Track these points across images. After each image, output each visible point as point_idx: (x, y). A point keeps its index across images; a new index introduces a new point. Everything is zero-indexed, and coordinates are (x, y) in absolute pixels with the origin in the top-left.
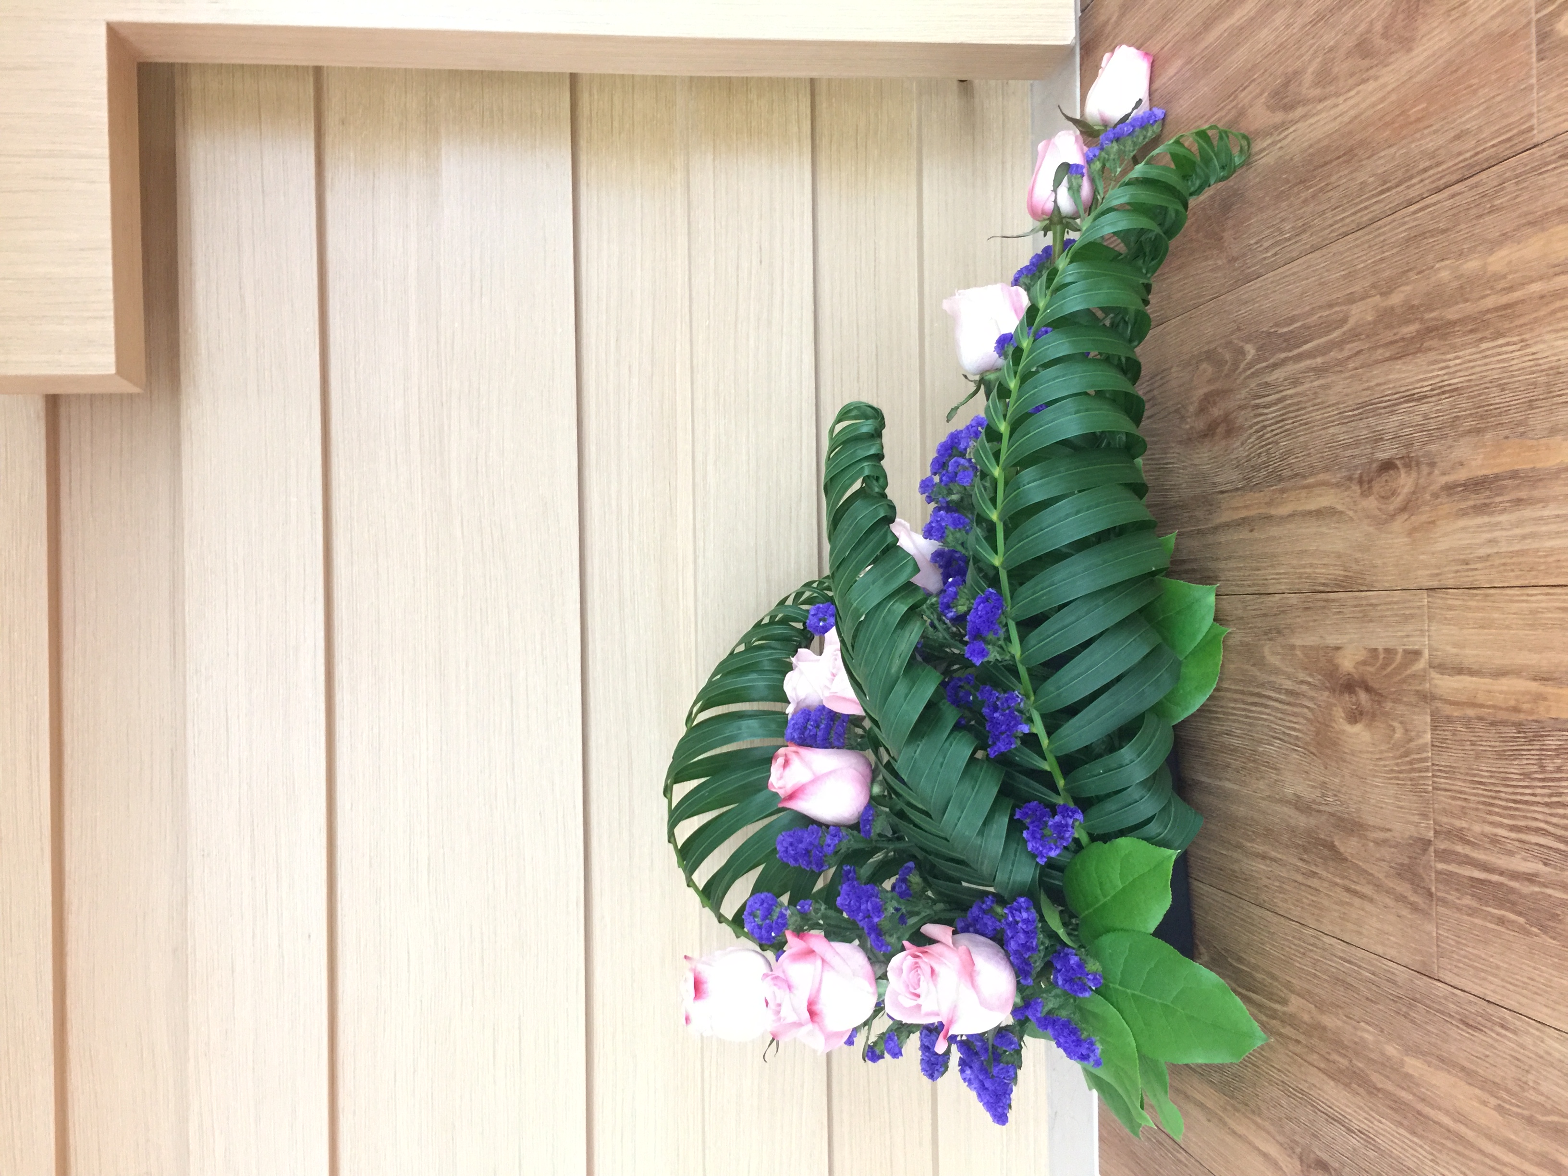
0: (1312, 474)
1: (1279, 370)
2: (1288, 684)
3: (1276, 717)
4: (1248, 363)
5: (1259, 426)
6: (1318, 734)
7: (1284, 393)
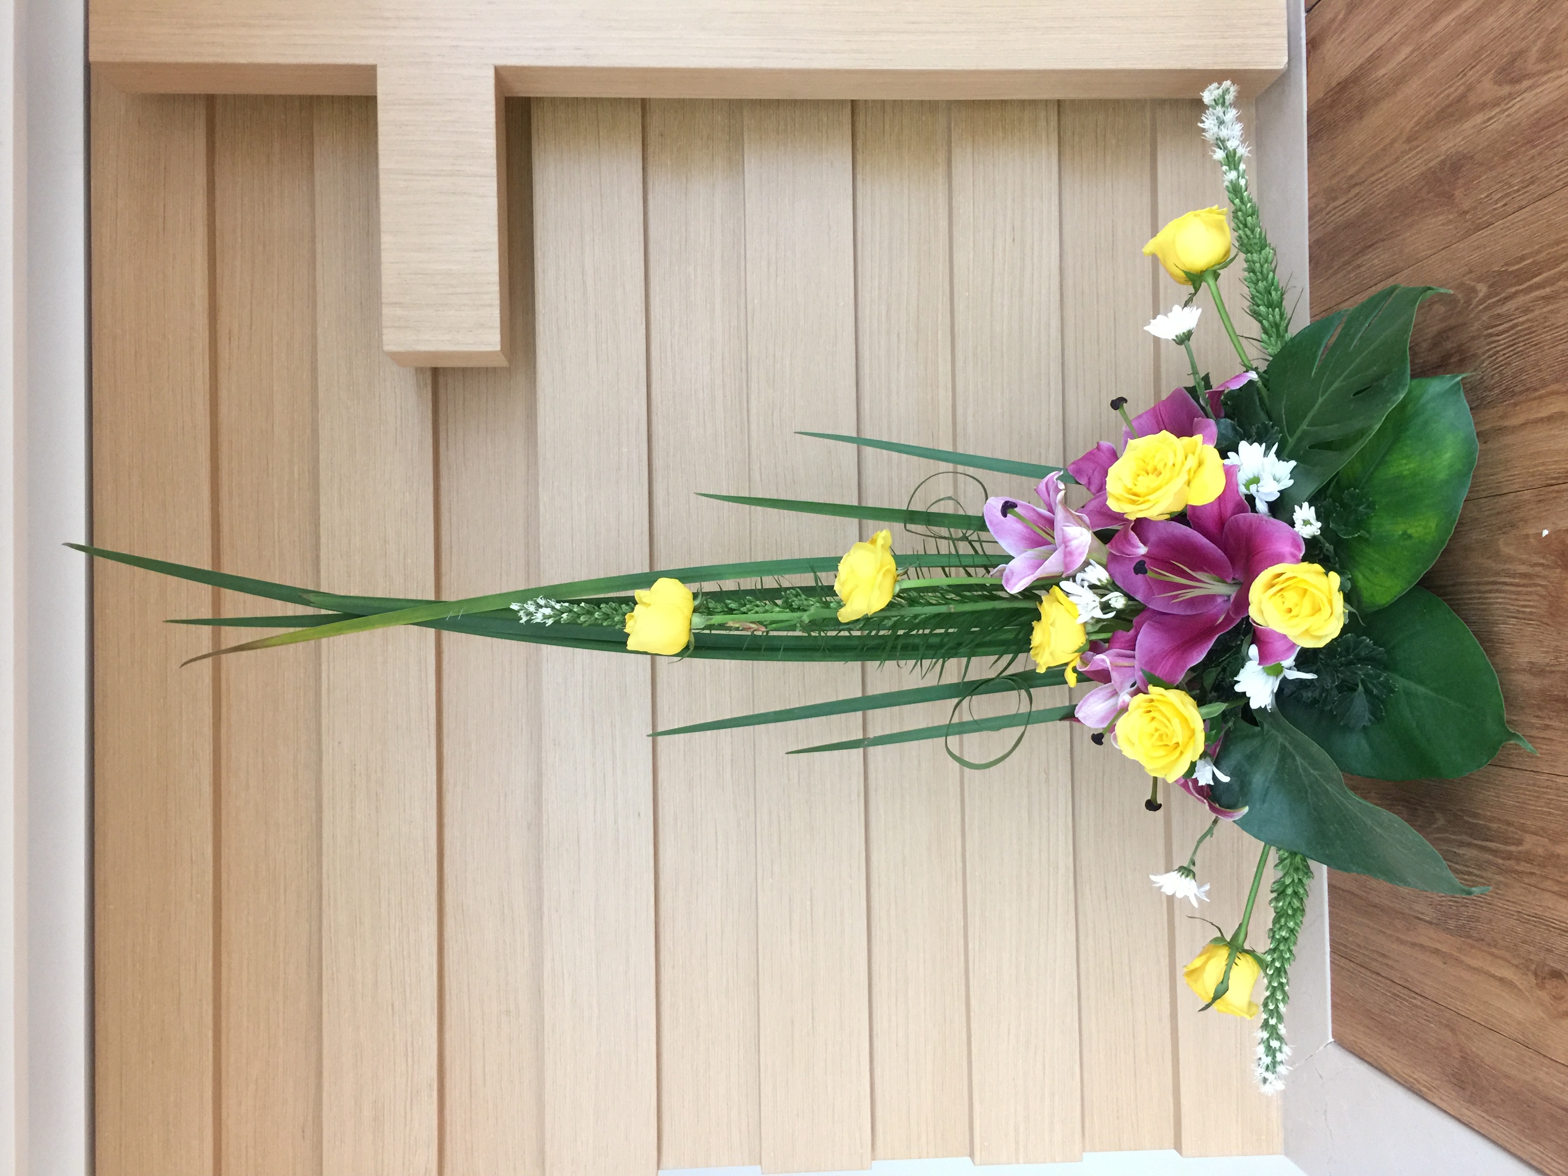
0: (1543, 387)
1: (1510, 302)
2: (1523, 569)
3: (1509, 599)
4: (1480, 300)
5: (1491, 353)
6: (1551, 607)
7: (1515, 321)
